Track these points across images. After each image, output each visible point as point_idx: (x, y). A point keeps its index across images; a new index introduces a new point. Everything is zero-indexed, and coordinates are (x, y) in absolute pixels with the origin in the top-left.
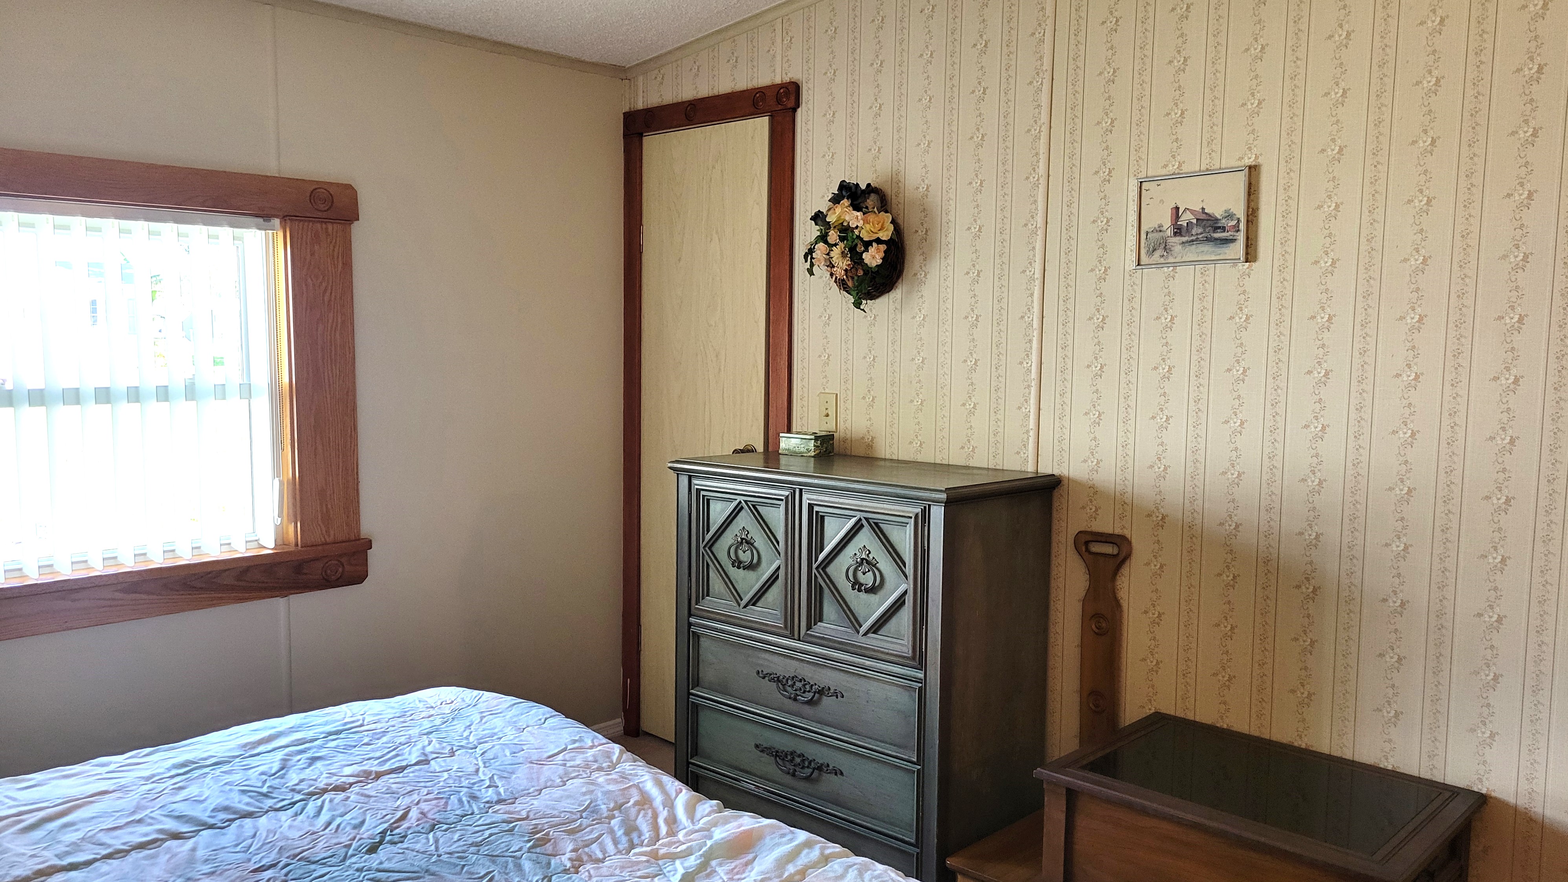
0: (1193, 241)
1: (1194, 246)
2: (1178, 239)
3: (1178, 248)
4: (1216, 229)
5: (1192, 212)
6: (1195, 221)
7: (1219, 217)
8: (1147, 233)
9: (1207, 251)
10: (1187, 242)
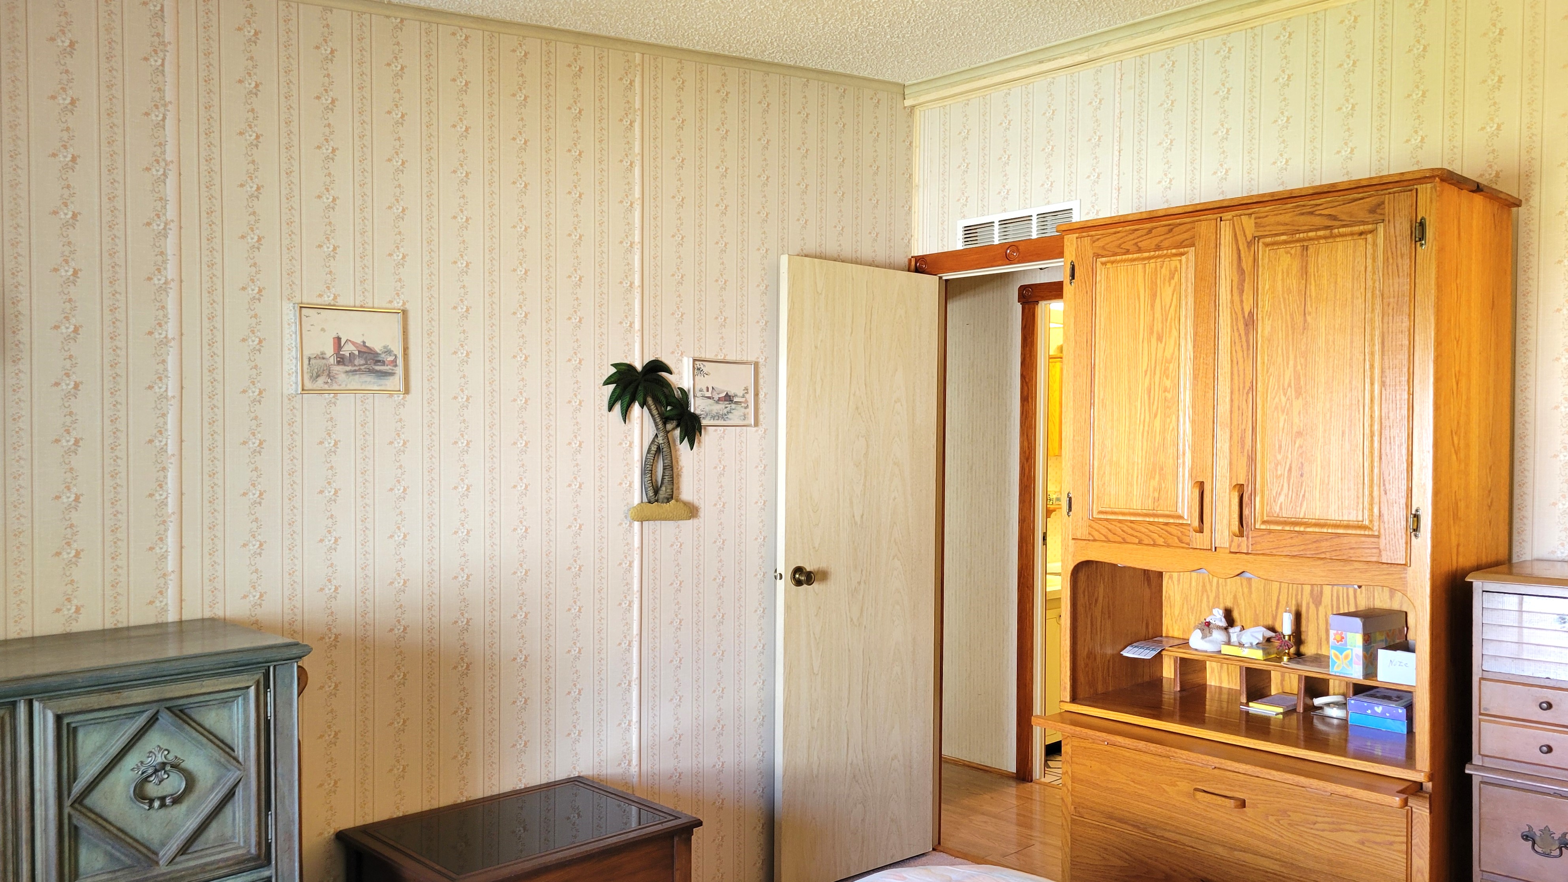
0: (355, 371)
1: (357, 376)
2: (341, 368)
3: (342, 377)
4: (377, 362)
5: (354, 343)
6: (357, 353)
7: (379, 352)
8: (310, 359)
9: (369, 382)
10: (350, 371)
